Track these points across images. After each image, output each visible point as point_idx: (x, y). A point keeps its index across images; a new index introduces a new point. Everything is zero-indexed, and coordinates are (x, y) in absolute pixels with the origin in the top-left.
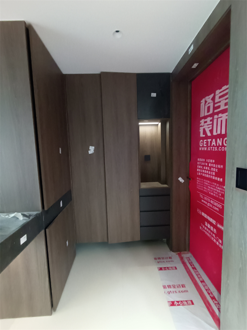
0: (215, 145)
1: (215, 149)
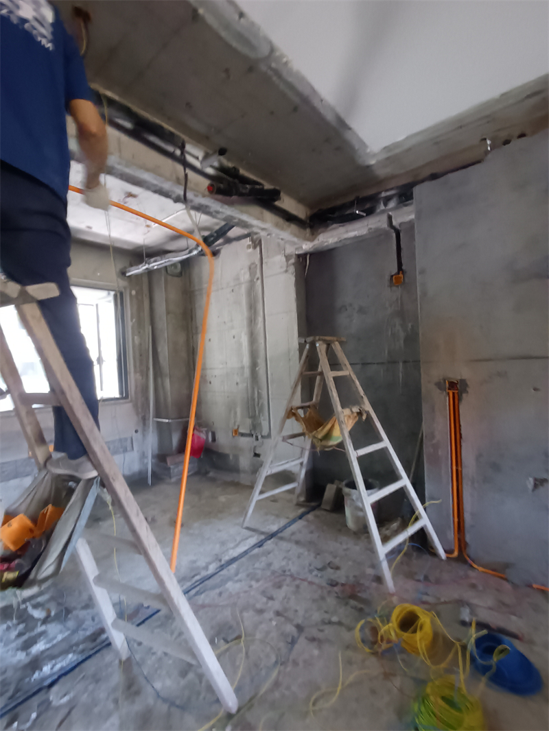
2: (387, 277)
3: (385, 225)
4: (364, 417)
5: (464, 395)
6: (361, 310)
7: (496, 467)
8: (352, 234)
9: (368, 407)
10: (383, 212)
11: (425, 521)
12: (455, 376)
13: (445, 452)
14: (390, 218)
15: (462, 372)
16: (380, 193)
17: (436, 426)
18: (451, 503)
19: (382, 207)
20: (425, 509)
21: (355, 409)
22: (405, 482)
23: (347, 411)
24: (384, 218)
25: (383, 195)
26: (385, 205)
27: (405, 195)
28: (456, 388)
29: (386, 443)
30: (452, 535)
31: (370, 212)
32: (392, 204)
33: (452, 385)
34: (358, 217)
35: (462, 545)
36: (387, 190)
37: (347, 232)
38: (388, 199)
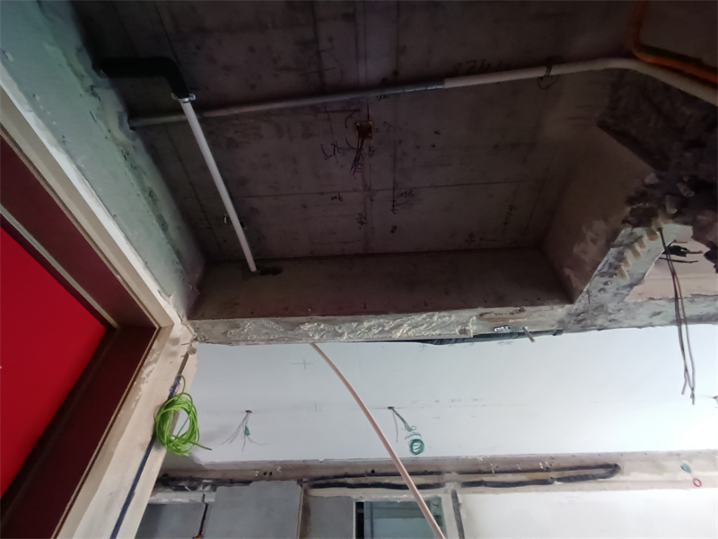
3: (200, 500)
8: (179, 500)
10: (201, 491)
14: (204, 495)
16: (204, 479)
24: (201, 495)
25: (204, 481)
26: (204, 488)
27: (216, 484)
31: (194, 489)
32: (208, 488)
34: (185, 490)
36: (207, 479)
37: (177, 497)
38: (206, 485)
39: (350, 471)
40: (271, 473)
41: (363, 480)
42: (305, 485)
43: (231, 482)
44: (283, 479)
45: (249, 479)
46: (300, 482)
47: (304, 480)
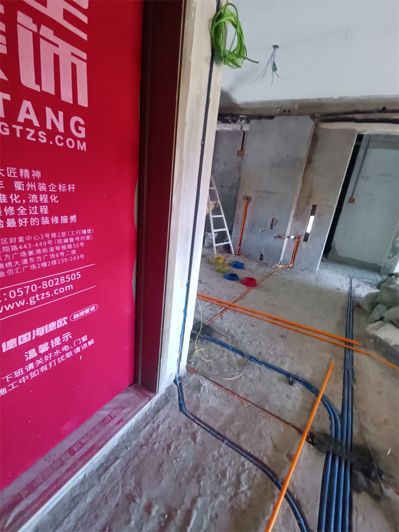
0: (36, 123)
1: (36, 136)
2: (237, 151)
3: (239, 129)
4: (217, 206)
5: (250, 202)
6: (225, 163)
7: (253, 226)
8: (226, 129)
9: (219, 202)
10: (239, 123)
11: (230, 242)
12: (249, 196)
13: (241, 221)
14: (242, 126)
15: (251, 194)
16: (240, 115)
17: (240, 212)
18: (239, 237)
19: (239, 121)
20: (231, 238)
21: (215, 202)
22: (226, 229)
23: (212, 202)
24: (240, 126)
25: (241, 116)
26: (241, 121)
27: (248, 119)
28: (248, 199)
29: (223, 216)
30: (237, 247)
31: (235, 122)
32: (243, 121)
33: (247, 198)
34: (229, 122)
35: (239, 250)
36: (243, 115)
37: (225, 127)
38: (242, 119)
39: (361, 108)
40: (289, 111)
41: (371, 116)
42: (316, 120)
43: (260, 117)
44: (299, 115)
45: (273, 115)
46: (313, 117)
47: (316, 116)
